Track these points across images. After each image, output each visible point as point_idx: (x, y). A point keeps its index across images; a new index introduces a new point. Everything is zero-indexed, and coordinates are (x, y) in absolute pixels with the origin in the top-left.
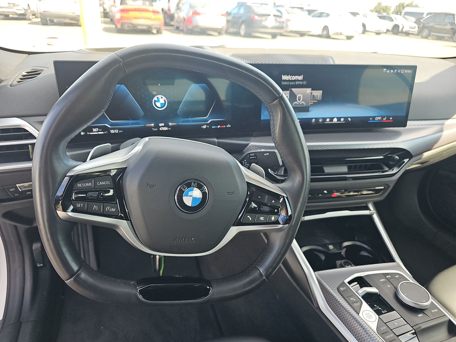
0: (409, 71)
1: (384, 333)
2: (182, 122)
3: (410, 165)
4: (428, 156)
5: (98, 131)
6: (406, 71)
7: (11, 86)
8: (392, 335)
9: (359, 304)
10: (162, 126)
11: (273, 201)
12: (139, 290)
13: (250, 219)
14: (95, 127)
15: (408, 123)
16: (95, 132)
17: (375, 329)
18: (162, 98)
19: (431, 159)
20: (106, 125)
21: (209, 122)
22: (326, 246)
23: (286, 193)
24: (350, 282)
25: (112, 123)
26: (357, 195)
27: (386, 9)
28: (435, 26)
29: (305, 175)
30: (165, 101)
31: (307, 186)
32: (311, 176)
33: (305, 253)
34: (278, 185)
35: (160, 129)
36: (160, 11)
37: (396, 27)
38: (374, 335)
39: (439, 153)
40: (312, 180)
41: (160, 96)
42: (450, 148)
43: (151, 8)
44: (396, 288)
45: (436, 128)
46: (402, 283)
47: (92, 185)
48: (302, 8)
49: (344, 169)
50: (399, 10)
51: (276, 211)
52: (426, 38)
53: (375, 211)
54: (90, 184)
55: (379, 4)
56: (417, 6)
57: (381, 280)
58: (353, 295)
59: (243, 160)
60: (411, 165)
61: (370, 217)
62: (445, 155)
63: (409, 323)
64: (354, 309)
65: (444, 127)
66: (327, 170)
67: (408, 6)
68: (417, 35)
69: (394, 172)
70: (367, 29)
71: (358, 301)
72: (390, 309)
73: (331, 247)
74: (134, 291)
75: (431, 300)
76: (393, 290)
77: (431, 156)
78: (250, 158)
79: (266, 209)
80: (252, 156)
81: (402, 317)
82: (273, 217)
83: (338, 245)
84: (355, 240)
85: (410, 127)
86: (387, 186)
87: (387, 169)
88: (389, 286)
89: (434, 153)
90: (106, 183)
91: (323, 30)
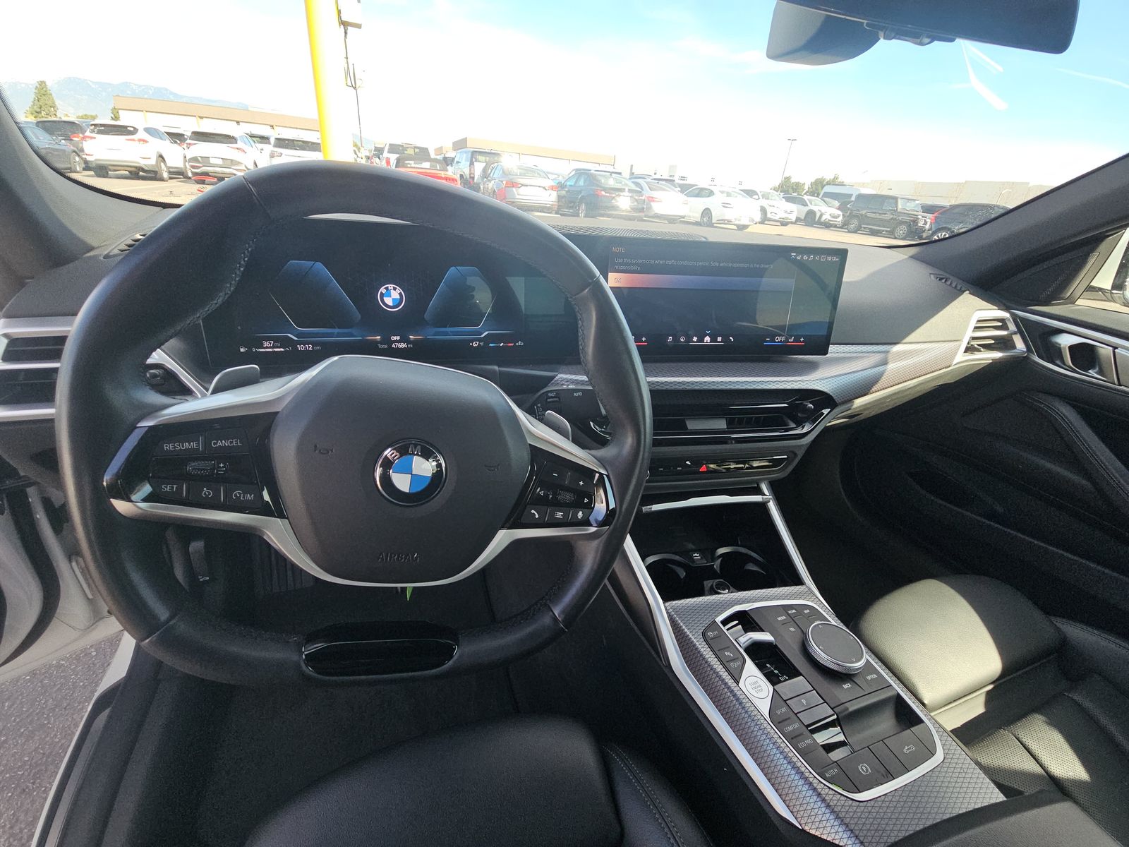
0: (835, 259)
1: (783, 721)
2: (432, 334)
3: (832, 419)
4: (861, 404)
5: (274, 347)
6: (829, 258)
7: (106, 257)
8: (796, 725)
9: (739, 663)
10: (396, 341)
11: (581, 483)
12: (306, 655)
13: (537, 516)
14: (268, 339)
15: (830, 349)
16: (267, 347)
17: (766, 712)
18: (395, 289)
19: (865, 410)
20: (289, 335)
21: (483, 336)
22: (687, 554)
23: (607, 467)
24: (725, 622)
25: (300, 332)
26: (742, 468)
27: (797, 187)
28: (869, 215)
29: (643, 433)
30: (400, 294)
31: (646, 455)
32: (654, 434)
33: (650, 568)
34: (593, 452)
35: (393, 346)
36: (457, 177)
37: (811, 214)
38: (765, 725)
39: (878, 400)
40: (656, 443)
41: (391, 286)
42: (898, 393)
43: (443, 174)
44: (804, 634)
45: (876, 358)
46: (815, 626)
47: (199, 446)
48: (671, 181)
49: (721, 424)
50: (816, 189)
51: (586, 500)
52: (855, 232)
53: (771, 497)
54: (193, 445)
55: (788, 179)
56: (842, 184)
57: (779, 619)
58: (730, 647)
59: (534, 404)
60: (835, 419)
61: (763, 506)
62: (887, 404)
63: (828, 702)
64: (730, 674)
65: (890, 356)
66: (692, 425)
67: (828, 183)
68: (841, 228)
69: (806, 430)
70: (769, 215)
71: (737, 658)
72: (793, 673)
73: (697, 556)
74: (295, 657)
75: (867, 656)
76: (799, 636)
77: (866, 405)
78: (548, 400)
79: (568, 497)
80: (552, 397)
81: (814, 689)
82: (581, 513)
83: (709, 553)
84: (737, 545)
85: (834, 355)
86: (792, 453)
87: (793, 425)
88: (792, 629)
89: (872, 400)
90: (231, 443)
91: (703, 216)
